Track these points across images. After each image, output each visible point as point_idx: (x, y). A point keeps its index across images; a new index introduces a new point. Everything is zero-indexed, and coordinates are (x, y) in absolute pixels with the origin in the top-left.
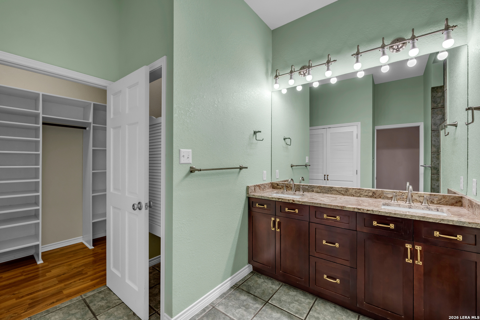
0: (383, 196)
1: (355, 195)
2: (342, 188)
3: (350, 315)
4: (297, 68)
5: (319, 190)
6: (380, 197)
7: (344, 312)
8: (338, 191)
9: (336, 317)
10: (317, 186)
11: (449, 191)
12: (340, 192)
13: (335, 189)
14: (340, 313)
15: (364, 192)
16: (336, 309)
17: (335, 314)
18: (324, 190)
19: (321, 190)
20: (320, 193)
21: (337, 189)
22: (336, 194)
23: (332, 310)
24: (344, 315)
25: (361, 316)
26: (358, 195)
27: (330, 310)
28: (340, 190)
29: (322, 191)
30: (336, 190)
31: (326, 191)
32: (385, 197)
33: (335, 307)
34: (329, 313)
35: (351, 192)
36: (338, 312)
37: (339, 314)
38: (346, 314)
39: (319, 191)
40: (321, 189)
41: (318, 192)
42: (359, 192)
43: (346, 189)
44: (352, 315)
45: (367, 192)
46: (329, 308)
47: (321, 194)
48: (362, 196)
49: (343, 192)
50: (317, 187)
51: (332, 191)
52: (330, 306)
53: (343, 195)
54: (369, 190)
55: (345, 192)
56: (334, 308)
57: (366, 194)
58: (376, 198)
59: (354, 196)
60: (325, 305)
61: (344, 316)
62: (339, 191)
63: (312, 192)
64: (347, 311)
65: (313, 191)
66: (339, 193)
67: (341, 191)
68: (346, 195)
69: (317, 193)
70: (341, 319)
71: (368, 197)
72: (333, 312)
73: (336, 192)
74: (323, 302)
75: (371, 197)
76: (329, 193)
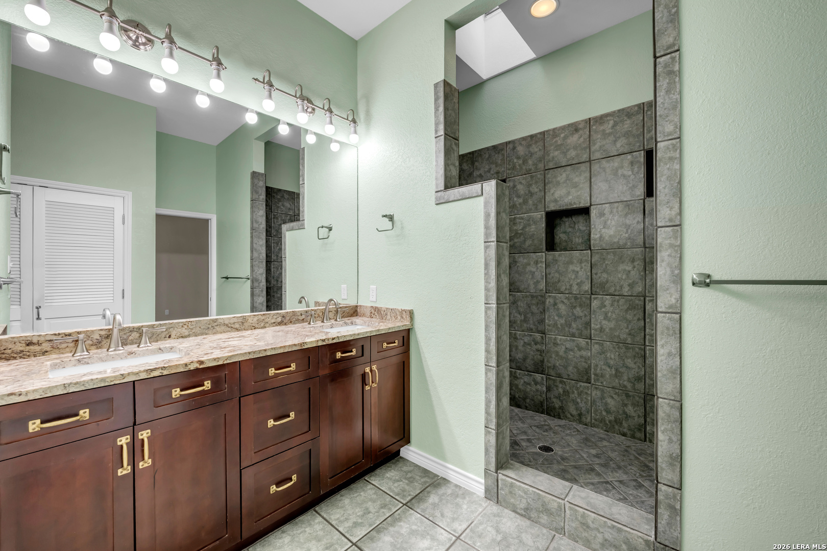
0: (294, 319)
1: (257, 326)
2: (235, 318)
3: (308, 521)
4: (122, 16)
5: (186, 331)
6: (291, 322)
7: (300, 525)
8: (227, 325)
9: (302, 541)
10: (182, 323)
11: (317, 304)
12: (232, 326)
13: (222, 321)
14: (299, 532)
15: (270, 318)
16: (289, 532)
17: (296, 539)
18: (198, 328)
19: (192, 329)
20: (189, 336)
21: (226, 322)
22: (224, 332)
23: (286, 539)
24: (305, 528)
25: (317, 509)
26: (262, 325)
27: (286, 542)
28: (232, 321)
29: (193, 331)
30: (224, 325)
31: (204, 329)
32: (297, 320)
33: (283, 532)
34: (290, 547)
35: (251, 322)
36: (295, 532)
37: (300, 534)
38: (304, 524)
39: (187, 333)
40: (191, 327)
41: (182, 337)
42: (263, 320)
43: (242, 318)
44: (309, 517)
45: (275, 317)
46: (280, 541)
47: (191, 338)
48: (267, 325)
49: (237, 326)
50: (181, 325)
51: (216, 327)
52: (277, 537)
53: (237, 330)
54: (278, 313)
55: (240, 323)
56: (284, 535)
57: (273, 321)
58: (285, 324)
59: (255, 329)
60: (270, 545)
61: (307, 529)
62: (229, 325)
63: (167, 338)
64: (300, 520)
65: (170, 337)
66: (229, 329)
67: (234, 323)
68: (242, 330)
69: (181, 340)
70: (309, 535)
71: (276, 325)
72: (292, 541)
73: (223, 328)
74: (263, 546)
75: (280, 324)
76: (210, 332)
